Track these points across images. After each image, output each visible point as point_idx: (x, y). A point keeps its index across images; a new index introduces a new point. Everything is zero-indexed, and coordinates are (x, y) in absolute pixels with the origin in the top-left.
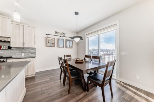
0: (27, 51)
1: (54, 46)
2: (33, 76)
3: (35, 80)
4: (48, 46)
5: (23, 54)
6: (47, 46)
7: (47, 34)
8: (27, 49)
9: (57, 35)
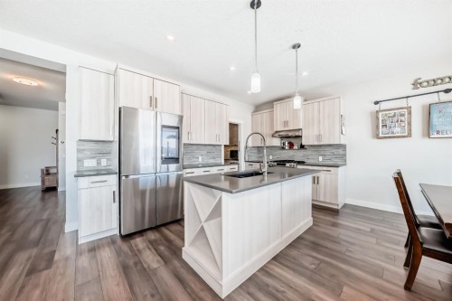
0: (328, 151)
1: (410, 135)
2: (336, 207)
3: (339, 217)
4: (381, 135)
5: (321, 159)
6: (378, 138)
7: (376, 103)
8: (327, 149)
9: (422, 90)
